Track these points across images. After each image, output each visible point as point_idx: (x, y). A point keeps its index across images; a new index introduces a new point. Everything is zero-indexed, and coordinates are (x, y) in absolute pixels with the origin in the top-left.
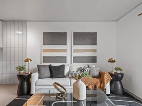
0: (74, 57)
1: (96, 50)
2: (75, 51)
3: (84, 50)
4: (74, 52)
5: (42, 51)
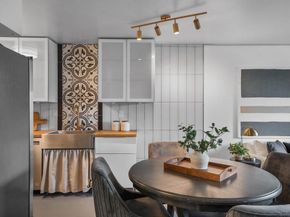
5: (239, 110)
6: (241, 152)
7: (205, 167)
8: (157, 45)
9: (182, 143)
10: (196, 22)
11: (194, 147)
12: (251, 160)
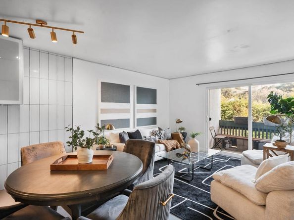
0: (137, 119)
1: (156, 110)
2: (140, 111)
3: (144, 110)
4: (137, 113)
5: (100, 111)
6: (105, 143)
7: (91, 160)
8: (25, 47)
9: (71, 143)
10: (74, 37)
11: (81, 145)
12: (110, 147)
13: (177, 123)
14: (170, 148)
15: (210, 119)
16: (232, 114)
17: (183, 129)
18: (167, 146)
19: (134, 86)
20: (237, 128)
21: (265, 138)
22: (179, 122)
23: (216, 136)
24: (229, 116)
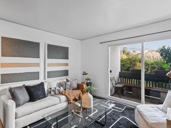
0: (48, 72)
1: (68, 64)
2: (49, 65)
13: (83, 74)
14: (72, 98)
15: (111, 71)
16: (129, 67)
17: (89, 79)
18: (69, 97)
19: (45, 43)
20: (133, 78)
21: (154, 87)
22: (85, 74)
23: (116, 84)
24: (127, 68)
